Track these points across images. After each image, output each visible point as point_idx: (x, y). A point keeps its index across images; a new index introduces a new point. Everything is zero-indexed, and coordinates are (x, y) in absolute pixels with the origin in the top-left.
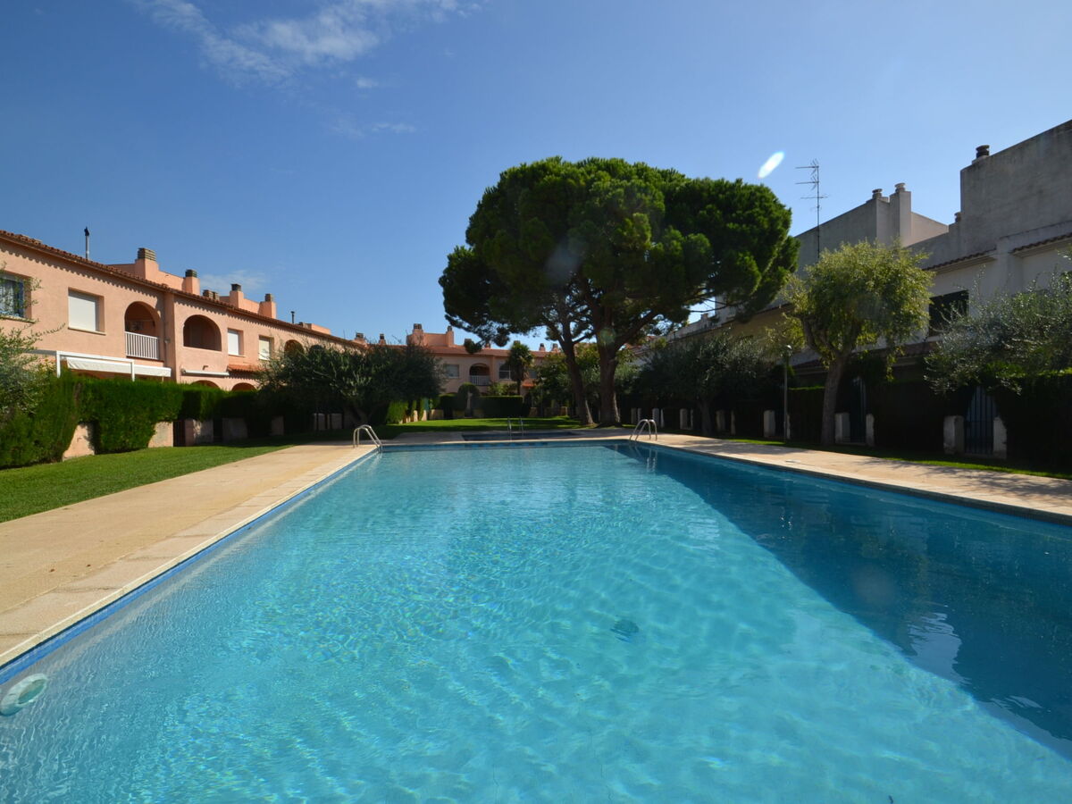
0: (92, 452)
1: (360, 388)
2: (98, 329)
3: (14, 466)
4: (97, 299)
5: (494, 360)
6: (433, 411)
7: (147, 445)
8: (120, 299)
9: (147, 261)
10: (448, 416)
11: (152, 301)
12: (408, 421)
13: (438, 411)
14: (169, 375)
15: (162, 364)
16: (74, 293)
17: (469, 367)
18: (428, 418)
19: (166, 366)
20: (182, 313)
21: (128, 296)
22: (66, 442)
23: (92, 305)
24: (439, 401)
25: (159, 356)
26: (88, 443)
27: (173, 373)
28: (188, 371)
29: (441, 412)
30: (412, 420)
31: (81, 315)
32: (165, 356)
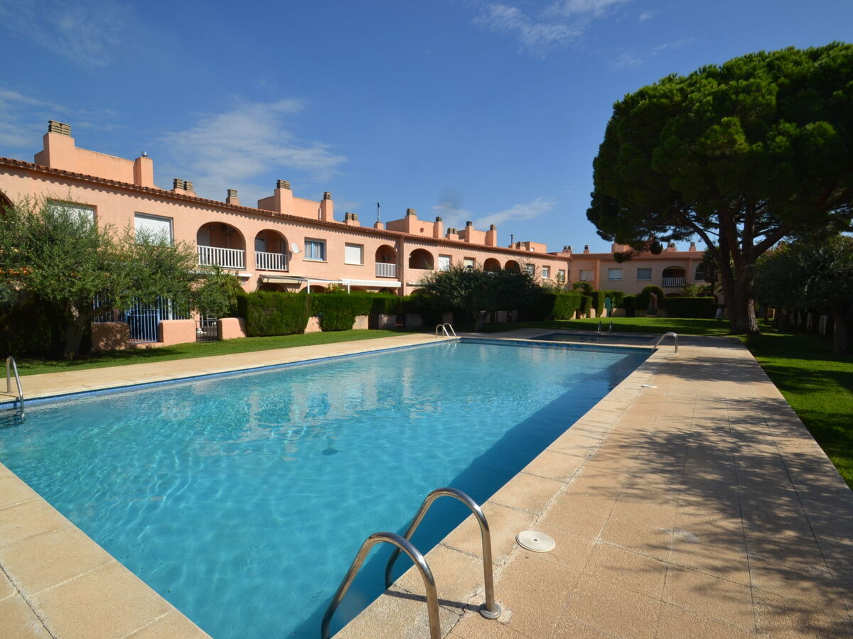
0: (320, 330)
1: (462, 297)
2: (362, 263)
3: (276, 335)
4: (361, 246)
5: (690, 262)
6: (614, 310)
7: (352, 327)
8: (373, 244)
9: (411, 216)
10: (630, 314)
11: (392, 243)
12: (583, 318)
13: (621, 309)
14: (400, 286)
15: (397, 280)
16: (348, 244)
17: (662, 271)
18: (610, 315)
19: (399, 281)
20: (409, 248)
21: (377, 243)
22: (305, 324)
23: (358, 250)
24: (622, 301)
25: (396, 275)
26: (318, 326)
27: (402, 285)
28: (410, 283)
29: (624, 311)
30: (588, 316)
31: (352, 255)
32: (399, 275)
